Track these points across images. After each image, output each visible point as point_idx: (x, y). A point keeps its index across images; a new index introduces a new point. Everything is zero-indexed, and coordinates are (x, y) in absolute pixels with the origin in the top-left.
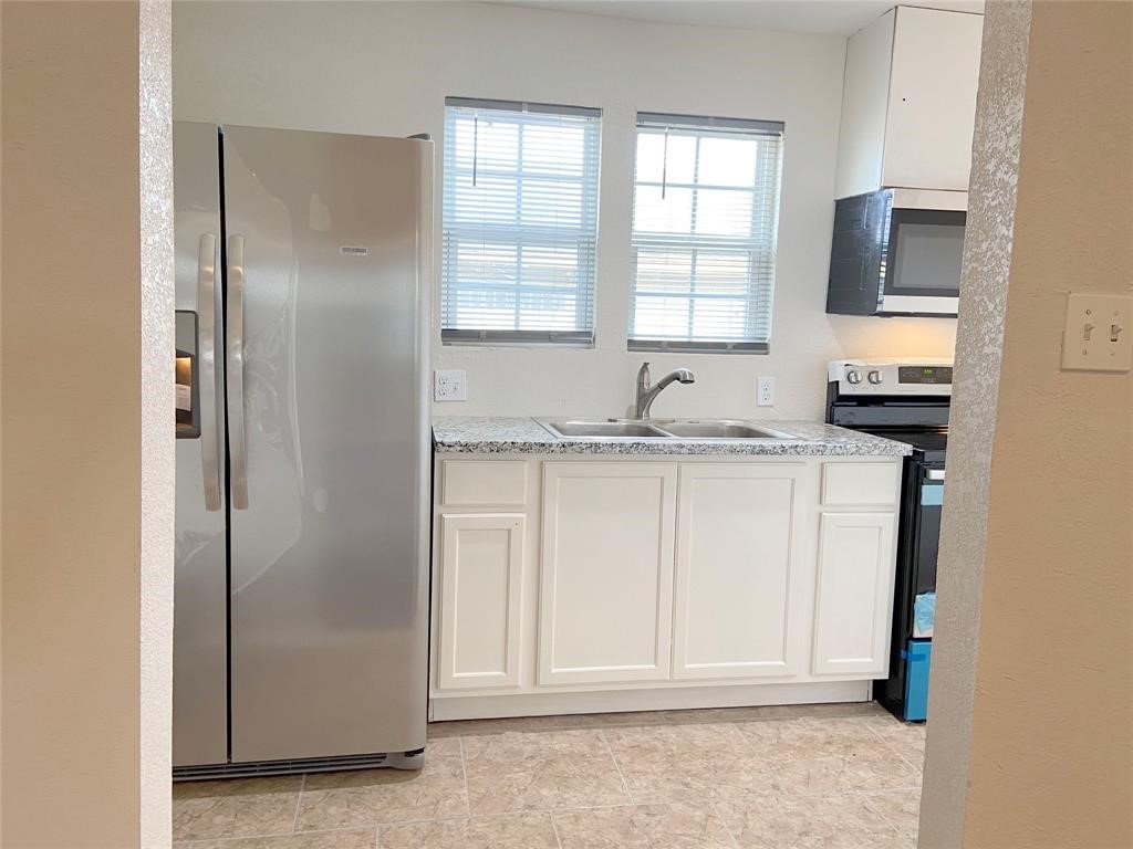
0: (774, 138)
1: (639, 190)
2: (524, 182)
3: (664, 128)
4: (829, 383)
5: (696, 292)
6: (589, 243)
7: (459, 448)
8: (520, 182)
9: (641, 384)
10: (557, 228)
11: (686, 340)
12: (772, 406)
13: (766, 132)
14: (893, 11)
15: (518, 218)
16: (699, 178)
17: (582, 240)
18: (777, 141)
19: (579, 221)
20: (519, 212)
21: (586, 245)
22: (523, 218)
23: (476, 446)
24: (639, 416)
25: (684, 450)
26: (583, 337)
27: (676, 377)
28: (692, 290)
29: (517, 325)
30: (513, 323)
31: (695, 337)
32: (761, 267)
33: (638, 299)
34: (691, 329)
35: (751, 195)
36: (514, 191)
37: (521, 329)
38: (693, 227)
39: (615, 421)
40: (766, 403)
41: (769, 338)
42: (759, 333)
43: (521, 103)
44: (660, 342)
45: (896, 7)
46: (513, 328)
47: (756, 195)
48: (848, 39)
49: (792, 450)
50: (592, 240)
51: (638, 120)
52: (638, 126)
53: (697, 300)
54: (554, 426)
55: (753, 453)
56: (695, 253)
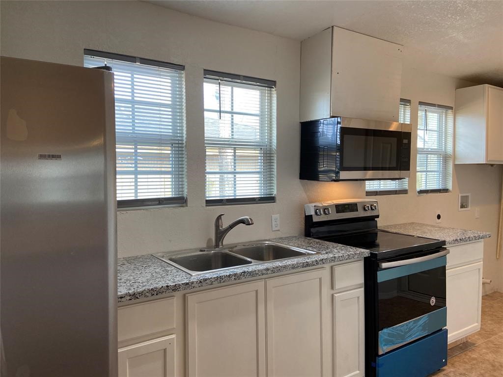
0: (269, 89)
1: (206, 114)
2: (136, 106)
3: (218, 80)
4: (306, 216)
5: (237, 171)
6: (179, 144)
7: (129, 298)
8: (133, 106)
9: (217, 226)
10: (161, 135)
11: (233, 198)
12: (279, 230)
13: (266, 85)
14: (331, 28)
15: (133, 129)
16: (234, 108)
17: (174, 142)
18: (271, 91)
19: (171, 131)
20: (133, 125)
21: (177, 145)
22: (136, 128)
23: (141, 293)
24: (217, 246)
25: (269, 272)
26: (179, 201)
27: (242, 222)
28: (235, 170)
29: (136, 196)
30: (133, 195)
31: (238, 196)
32: (267, 156)
33: (208, 176)
34: (235, 191)
35: (258, 118)
36: (130, 111)
37: (139, 198)
38: (232, 135)
39: (204, 251)
40: (277, 229)
41: (275, 192)
42: (268, 192)
43: (135, 57)
44: (222, 200)
45: (333, 27)
46: (133, 198)
47: (262, 118)
48: (301, 43)
49: (321, 262)
50: (180, 142)
51: (205, 74)
52: (204, 78)
53: (237, 176)
54: (171, 260)
55: (303, 267)
56: (235, 149)
